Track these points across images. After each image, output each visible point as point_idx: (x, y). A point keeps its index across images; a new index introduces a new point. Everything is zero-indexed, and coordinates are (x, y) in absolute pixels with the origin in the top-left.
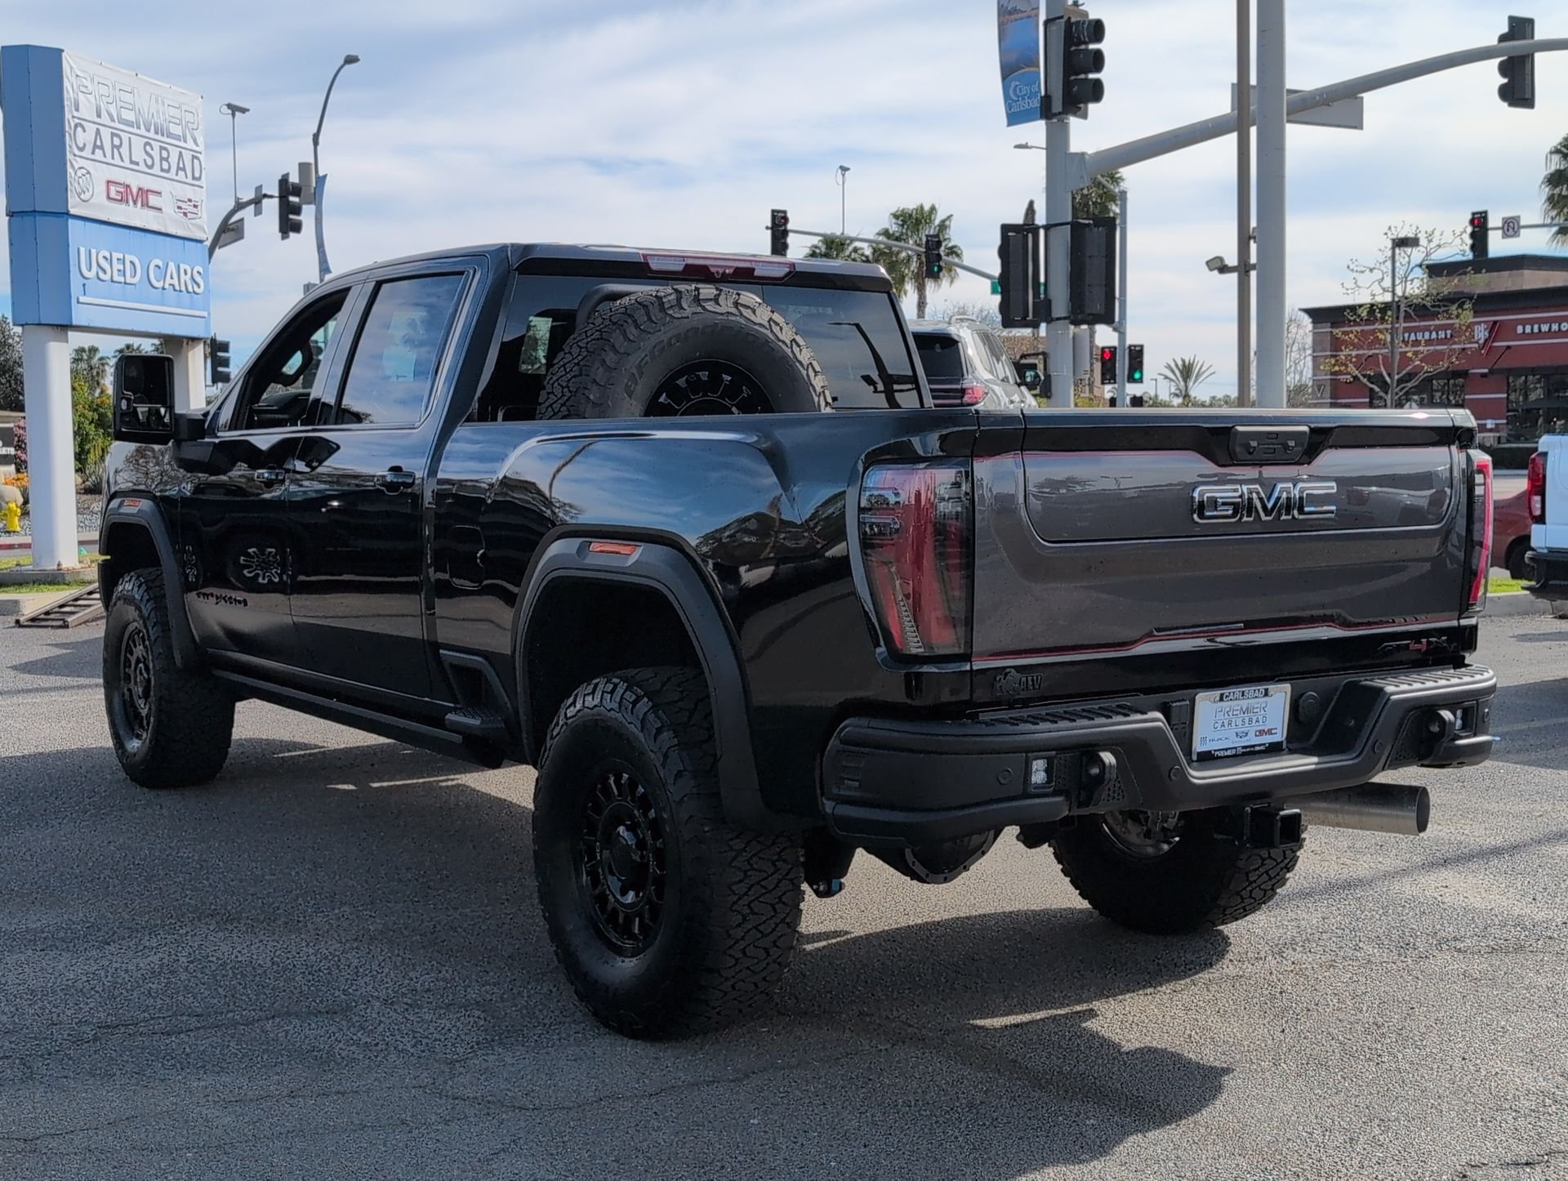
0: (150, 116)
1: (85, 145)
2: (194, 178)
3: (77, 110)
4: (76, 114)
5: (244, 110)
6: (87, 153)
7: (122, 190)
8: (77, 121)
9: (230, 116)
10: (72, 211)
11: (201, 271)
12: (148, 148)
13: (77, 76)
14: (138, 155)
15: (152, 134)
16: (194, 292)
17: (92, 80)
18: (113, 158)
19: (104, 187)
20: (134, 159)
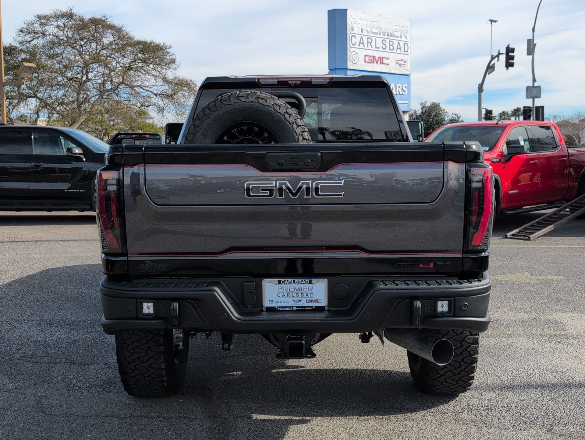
0: (386, 30)
1: (355, 43)
2: (405, 51)
3: (353, 30)
4: (352, 32)
5: (495, 21)
6: (357, 46)
7: (371, 58)
8: (352, 35)
9: (490, 24)
10: (349, 68)
11: (407, 86)
12: (384, 42)
13: (353, 18)
14: (379, 44)
15: (386, 36)
16: (403, 94)
17: (360, 19)
18: (368, 47)
19: (363, 58)
20: (377, 46)
